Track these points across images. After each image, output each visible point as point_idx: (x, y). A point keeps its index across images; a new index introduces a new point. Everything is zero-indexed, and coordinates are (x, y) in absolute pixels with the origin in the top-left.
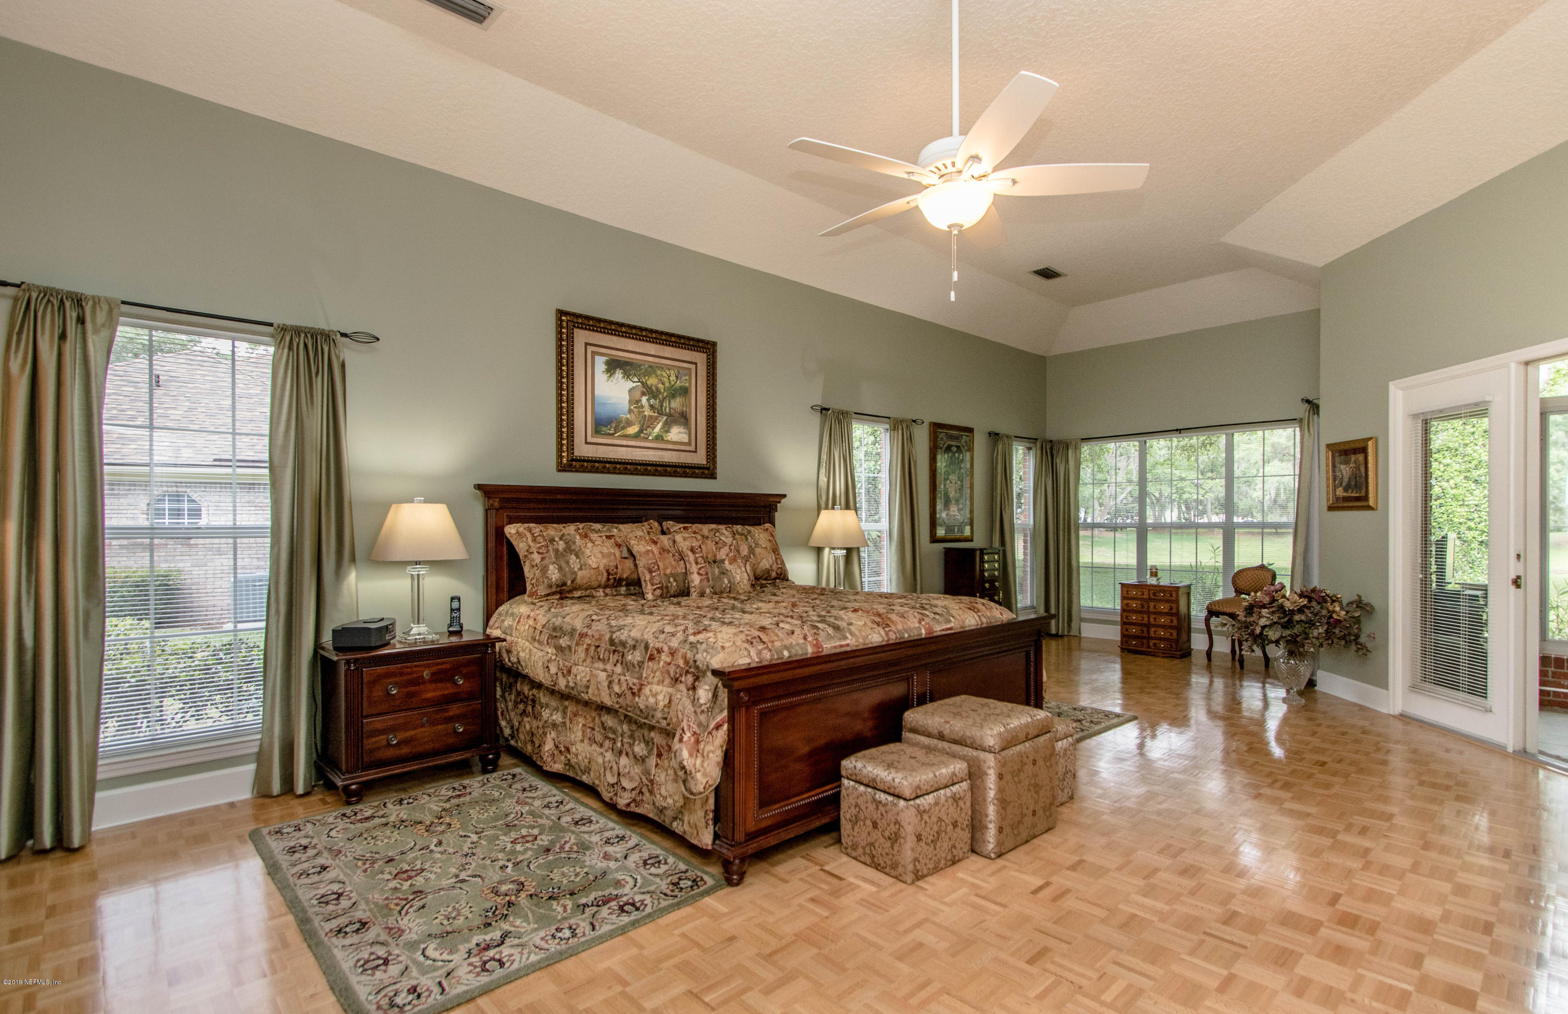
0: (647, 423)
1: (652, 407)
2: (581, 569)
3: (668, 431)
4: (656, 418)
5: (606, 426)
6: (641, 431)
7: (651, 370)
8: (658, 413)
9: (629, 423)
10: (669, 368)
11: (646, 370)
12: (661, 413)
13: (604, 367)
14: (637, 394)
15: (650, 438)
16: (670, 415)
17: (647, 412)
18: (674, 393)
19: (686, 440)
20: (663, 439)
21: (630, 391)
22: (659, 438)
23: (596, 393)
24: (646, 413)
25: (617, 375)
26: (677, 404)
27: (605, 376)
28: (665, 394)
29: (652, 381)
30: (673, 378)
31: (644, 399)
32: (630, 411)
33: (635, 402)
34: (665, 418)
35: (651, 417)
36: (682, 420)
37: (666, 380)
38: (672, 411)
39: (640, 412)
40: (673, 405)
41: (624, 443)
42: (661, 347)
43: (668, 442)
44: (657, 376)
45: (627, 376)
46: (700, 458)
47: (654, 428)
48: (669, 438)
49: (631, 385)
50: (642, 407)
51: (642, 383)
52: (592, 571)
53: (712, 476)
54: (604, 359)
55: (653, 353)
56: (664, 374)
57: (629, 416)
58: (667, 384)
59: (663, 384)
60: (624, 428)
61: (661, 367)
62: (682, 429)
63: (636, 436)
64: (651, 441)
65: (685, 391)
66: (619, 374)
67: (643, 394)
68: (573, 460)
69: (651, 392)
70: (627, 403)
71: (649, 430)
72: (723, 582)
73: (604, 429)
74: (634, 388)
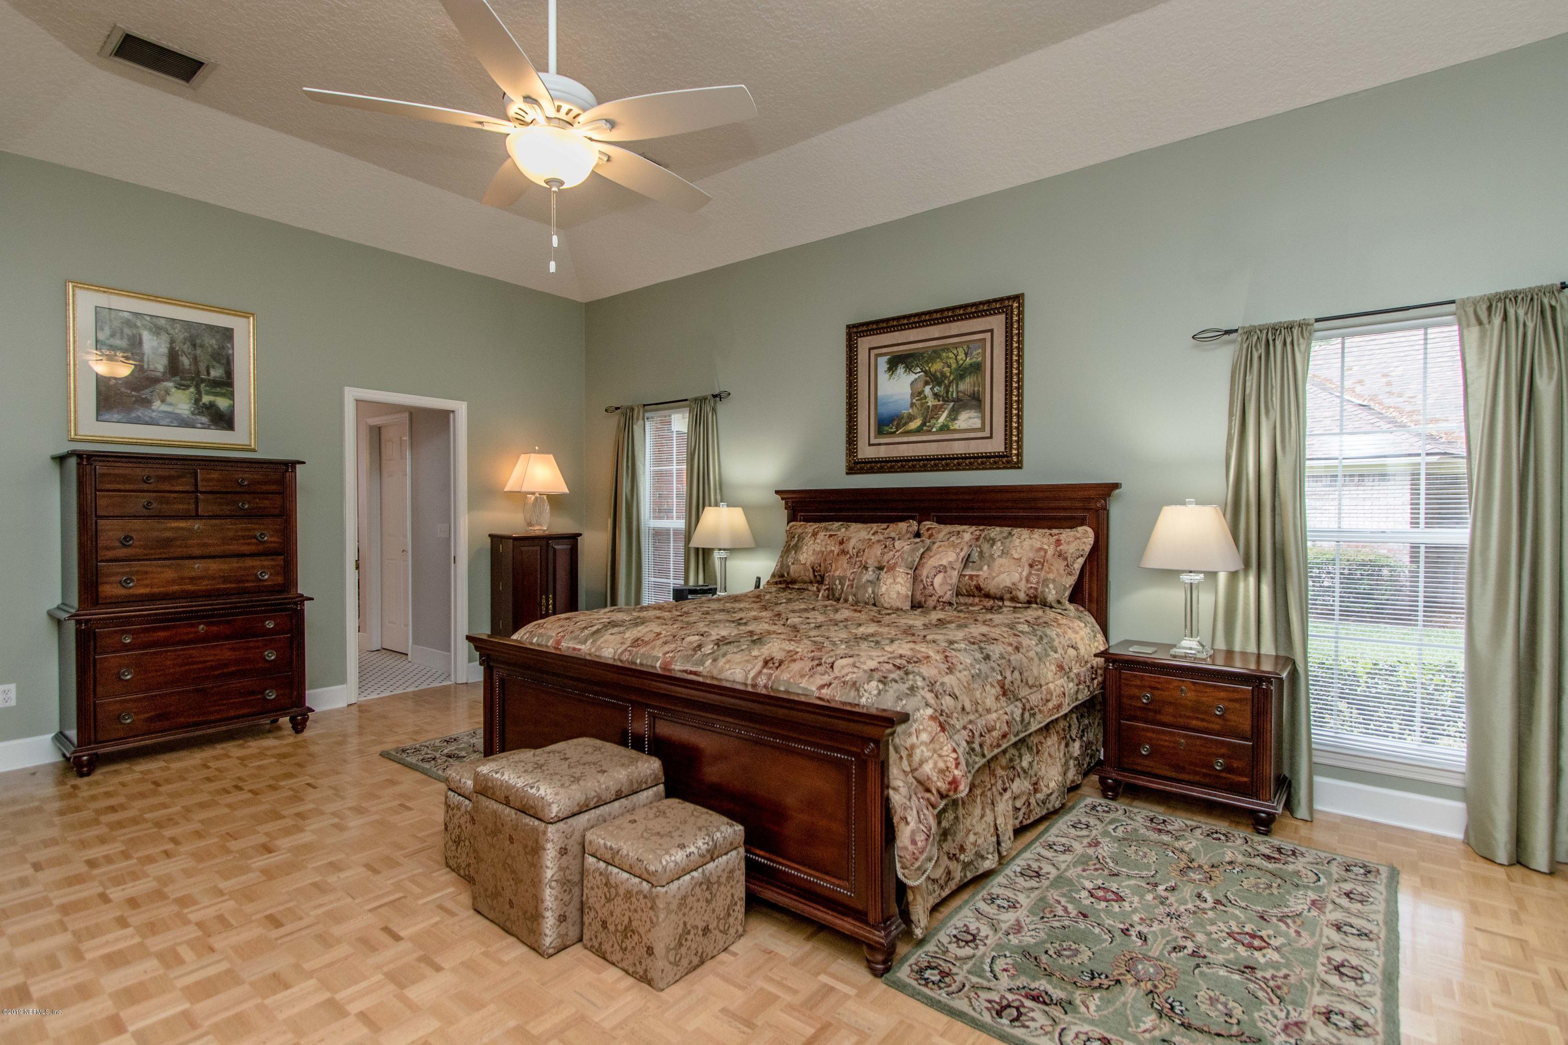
0: (930, 415)
1: (936, 395)
2: (793, 564)
3: (955, 419)
4: (941, 407)
5: (888, 425)
6: (924, 424)
7: (936, 354)
8: (944, 400)
9: (911, 418)
10: (956, 346)
11: (930, 356)
12: (946, 400)
13: (886, 366)
14: (920, 385)
15: (934, 430)
16: (958, 400)
17: (931, 402)
18: (962, 373)
19: (979, 426)
20: (948, 429)
21: (912, 384)
22: (944, 428)
23: (879, 394)
24: (930, 404)
25: (898, 371)
26: (966, 386)
27: (887, 376)
28: (951, 378)
29: (936, 367)
30: (961, 356)
31: (927, 390)
32: (912, 405)
33: (918, 394)
34: (952, 404)
35: (935, 407)
36: (974, 403)
37: (952, 361)
38: (960, 394)
39: (922, 405)
40: (962, 387)
41: (905, 439)
42: (946, 325)
43: (955, 431)
44: (942, 360)
45: (909, 368)
46: (997, 445)
47: (938, 418)
48: (956, 427)
49: (913, 377)
50: (925, 397)
51: (925, 372)
52: (801, 567)
53: (1018, 465)
54: (886, 358)
55: (937, 336)
56: (951, 355)
57: (911, 411)
58: (954, 366)
59: (949, 366)
60: (906, 424)
61: (946, 348)
62: (973, 414)
63: (918, 431)
64: (937, 432)
65: (977, 368)
66: (901, 369)
67: (927, 383)
68: (856, 463)
69: (934, 379)
70: (908, 397)
71: (933, 421)
72: (866, 591)
73: (886, 428)
74: (916, 380)
